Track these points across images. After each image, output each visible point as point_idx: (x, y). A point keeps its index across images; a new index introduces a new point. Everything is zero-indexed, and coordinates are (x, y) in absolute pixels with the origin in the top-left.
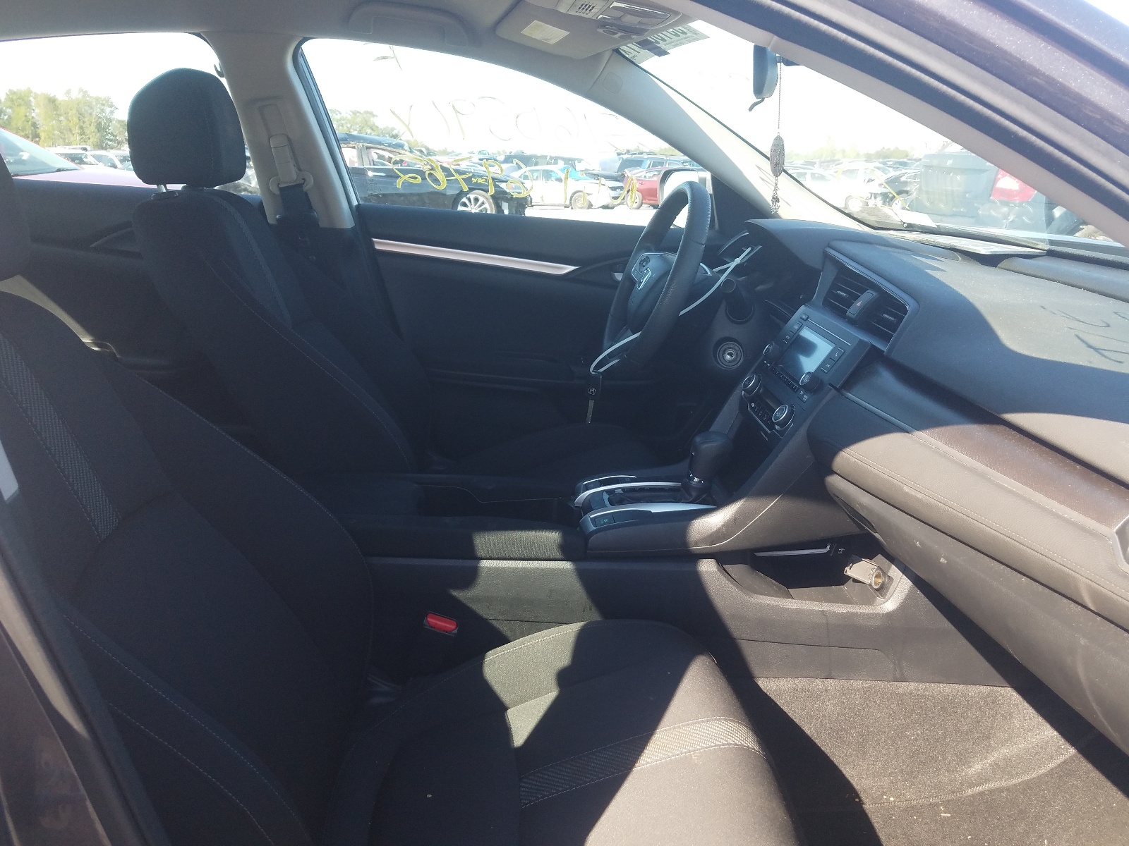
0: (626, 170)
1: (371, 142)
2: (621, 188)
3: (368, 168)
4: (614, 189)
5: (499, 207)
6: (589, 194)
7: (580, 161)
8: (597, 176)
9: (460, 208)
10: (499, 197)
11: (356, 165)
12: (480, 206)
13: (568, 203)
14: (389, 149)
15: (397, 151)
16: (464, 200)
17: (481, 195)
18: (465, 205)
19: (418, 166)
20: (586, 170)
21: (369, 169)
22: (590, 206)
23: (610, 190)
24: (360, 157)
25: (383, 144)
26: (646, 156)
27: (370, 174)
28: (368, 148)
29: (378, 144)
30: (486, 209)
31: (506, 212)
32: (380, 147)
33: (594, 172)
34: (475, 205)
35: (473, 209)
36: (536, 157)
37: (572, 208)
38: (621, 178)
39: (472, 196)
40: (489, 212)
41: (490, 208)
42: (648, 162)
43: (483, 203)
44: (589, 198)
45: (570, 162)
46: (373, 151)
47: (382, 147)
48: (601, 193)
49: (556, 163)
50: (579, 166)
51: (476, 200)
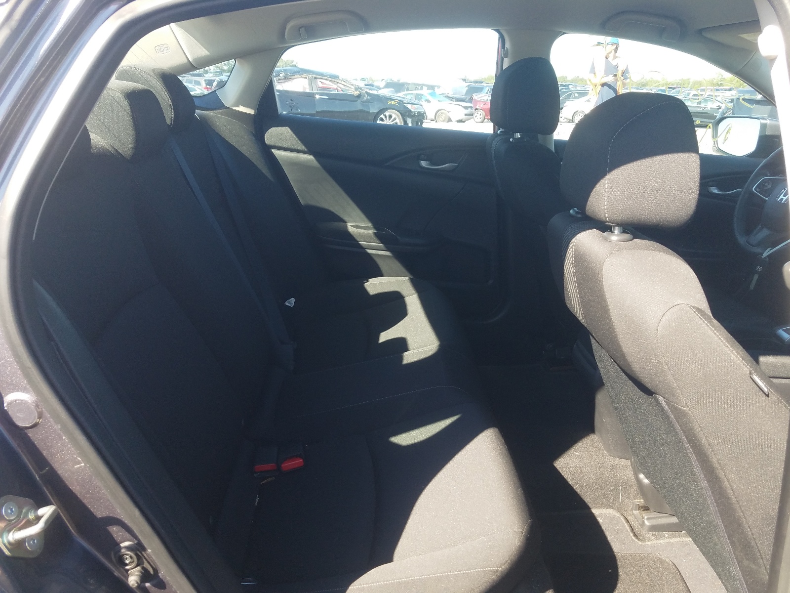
0: (473, 95)
1: (317, 74)
2: (471, 108)
3: (316, 93)
4: (466, 108)
5: (405, 122)
6: (449, 112)
7: (439, 87)
8: (451, 98)
9: (379, 122)
10: (405, 113)
11: (308, 91)
12: (393, 121)
13: (433, 118)
14: (330, 79)
15: (336, 80)
16: (382, 116)
17: (393, 113)
18: (382, 120)
19: (349, 92)
20: (443, 94)
21: (318, 94)
22: (450, 120)
23: (463, 109)
24: (311, 85)
25: (325, 76)
26: (485, 85)
27: (317, 97)
28: (315, 78)
29: (322, 75)
30: (396, 123)
31: (410, 125)
32: (324, 78)
33: (449, 95)
34: (390, 120)
35: (387, 122)
36: (408, 84)
37: (436, 122)
38: (471, 100)
39: (387, 114)
40: (399, 124)
41: (399, 122)
42: (487, 88)
43: (395, 119)
44: (449, 114)
45: (431, 87)
46: (319, 80)
47: (326, 78)
48: (457, 111)
49: (422, 89)
50: (437, 91)
51: (390, 117)
